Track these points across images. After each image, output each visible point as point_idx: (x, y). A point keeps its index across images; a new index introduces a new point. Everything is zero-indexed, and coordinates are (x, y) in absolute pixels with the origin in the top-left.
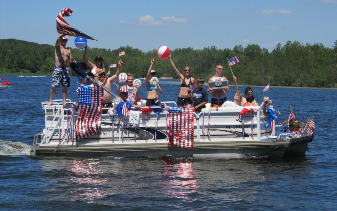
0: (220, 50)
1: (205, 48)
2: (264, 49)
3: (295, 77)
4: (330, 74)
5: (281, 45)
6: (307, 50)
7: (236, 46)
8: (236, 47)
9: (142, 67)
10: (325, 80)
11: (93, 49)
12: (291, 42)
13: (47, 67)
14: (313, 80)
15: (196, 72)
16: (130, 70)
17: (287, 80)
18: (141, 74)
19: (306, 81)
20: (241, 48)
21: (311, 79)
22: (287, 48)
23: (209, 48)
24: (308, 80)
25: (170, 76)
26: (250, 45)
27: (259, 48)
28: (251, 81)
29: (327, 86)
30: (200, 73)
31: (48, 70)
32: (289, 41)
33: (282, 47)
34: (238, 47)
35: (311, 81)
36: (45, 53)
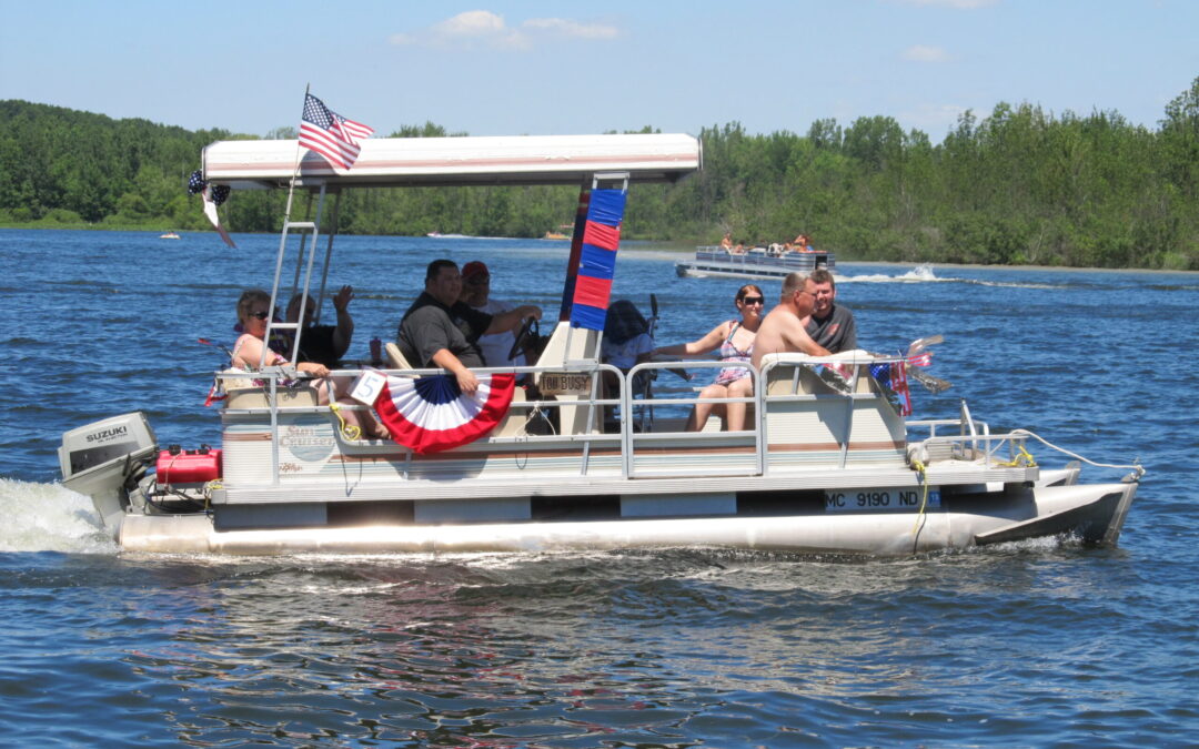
0: (759, 137)
1: (703, 129)
2: (914, 133)
3: (1022, 233)
4: (1149, 220)
5: (974, 118)
6: (1068, 137)
7: (818, 121)
8: (817, 127)
10: (1131, 243)
12: (1008, 106)
13: (140, 199)
14: (1086, 243)
16: (436, 209)
17: (994, 242)
18: (475, 222)
19: (1064, 246)
20: (835, 129)
21: (1080, 238)
22: (994, 130)
23: (719, 129)
24: (1071, 241)
26: (865, 120)
27: (895, 131)
28: (867, 245)
29: (1136, 262)
30: (687, 219)
31: (145, 211)
32: (1002, 103)
33: (977, 124)
34: (823, 126)
35: (1082, 246)
36: (134, 150)
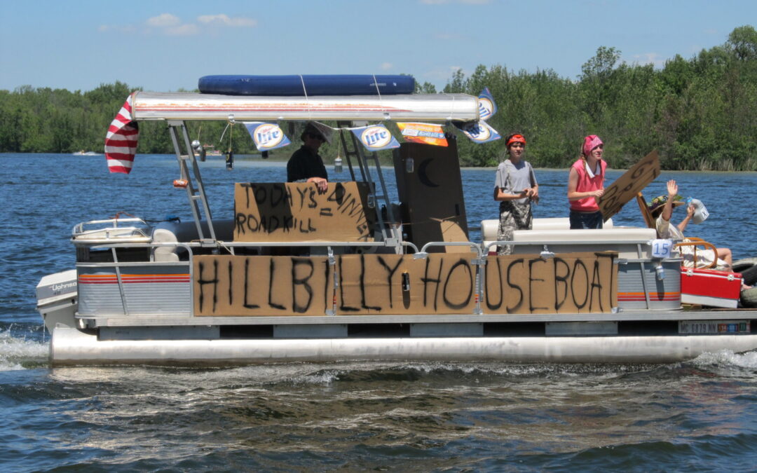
2: (425, 85)
3: (494, 147)
5: (463, 75)
6: (521, 85)
9: (153, 130)
10: (562, 152)
11: (38, 90)
12: (485, 67)
14: (534, 153)
17: (476, 152)
18: (148, 144)
22: (476, 82)
25: (216, 149)
29: (566, 164)
32: (481, 65)
33: (465, 79)
35: (531, 154)
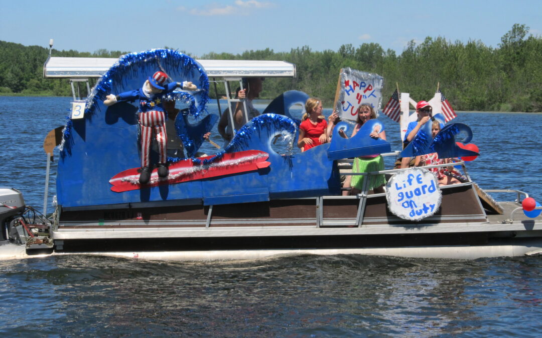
0: (317, 53)
2: (389, 51)
4: (494, 89)
5: (415, 43)
6: (457, 52)
7: (343, 46)
8: (343, 48)
10: (486, 99)
11: (112, 52)
12: (431, 38)
13: (39, 82)
14: (465, 100)
15: (280, 88)
19: (455, 101)
20: (352, 49)
21: (463, 97)
22: (424, 49)
23: (300, 49)
24: (459, 98)
26: (365, 44)
27: (380, 50)
29: (488, 108)
30: (285, 90)
31: (40, 87)
32: (428, 37)
33: (416, 46)
34: (346, 48)
35: (463, 101)
36: (35, 60)
